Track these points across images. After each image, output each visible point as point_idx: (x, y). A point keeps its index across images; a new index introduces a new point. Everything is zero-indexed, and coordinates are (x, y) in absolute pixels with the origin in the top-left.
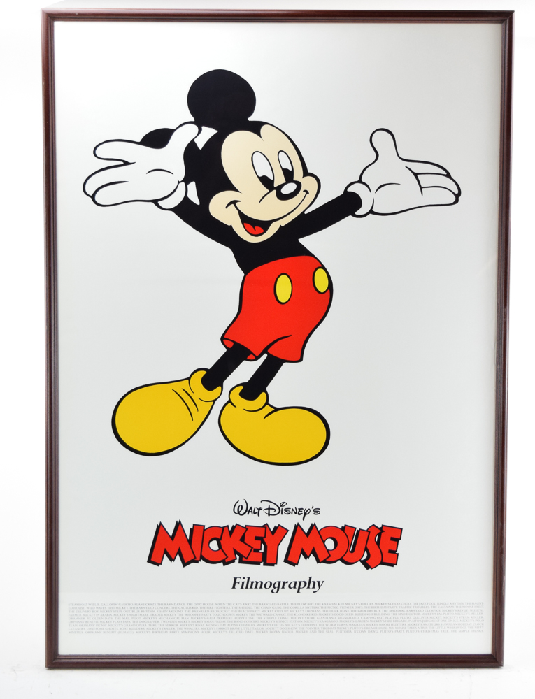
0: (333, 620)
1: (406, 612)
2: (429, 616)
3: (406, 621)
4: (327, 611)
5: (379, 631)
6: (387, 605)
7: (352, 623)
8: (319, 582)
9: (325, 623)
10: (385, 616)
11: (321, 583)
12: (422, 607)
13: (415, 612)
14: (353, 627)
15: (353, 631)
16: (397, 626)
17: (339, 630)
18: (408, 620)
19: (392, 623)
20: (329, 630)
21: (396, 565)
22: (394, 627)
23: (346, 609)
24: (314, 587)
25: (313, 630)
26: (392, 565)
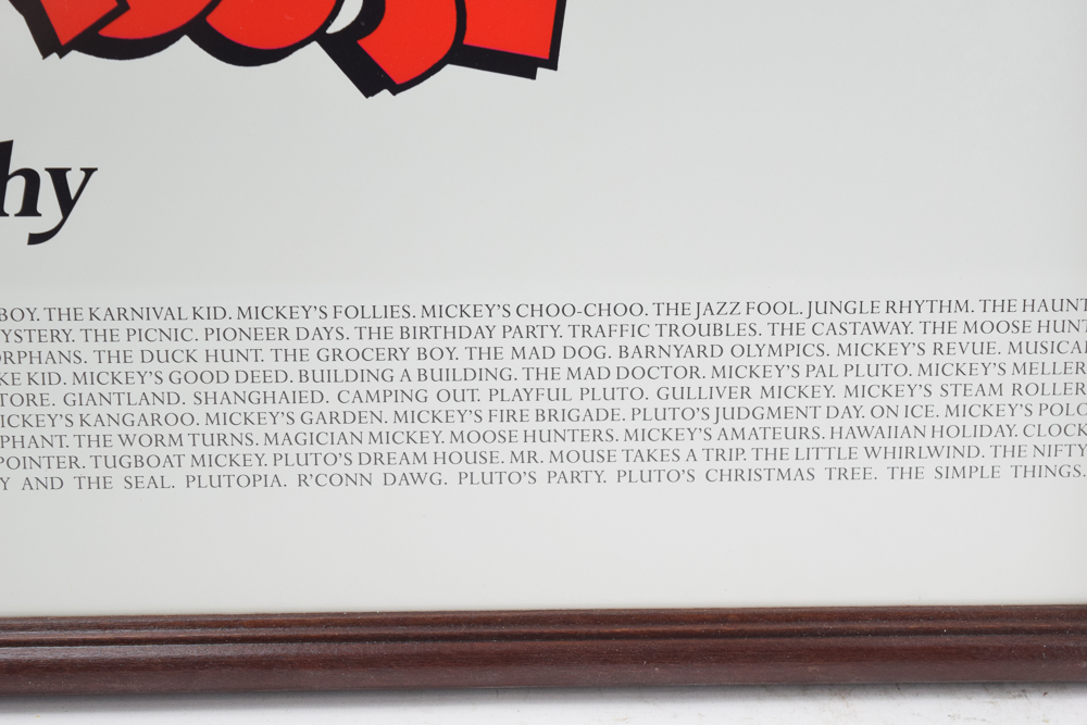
0: (162, 410)
1: (614, 362)
2: (755, 385)
3: (611, 415)
4: (124, 357)
5: (450, 472)
6: (498, 319)
7: (282, 427)
8: (59, 176)
9: (114, 430)
10: (483, 387)
11: (74, 181)
12: (717, 329)
13: (673, 361)
14: (292, 450)
15: (289, 475)
16: (558, 446)
17: (205, 472)
18: (625, 407)
19: (532, 425)
20: (146, 472)
21: (552, 63)
22: (543, 450)
23: (244, 344)
24: (29, 208)
25: (43, 473)
26: (523, 66)
